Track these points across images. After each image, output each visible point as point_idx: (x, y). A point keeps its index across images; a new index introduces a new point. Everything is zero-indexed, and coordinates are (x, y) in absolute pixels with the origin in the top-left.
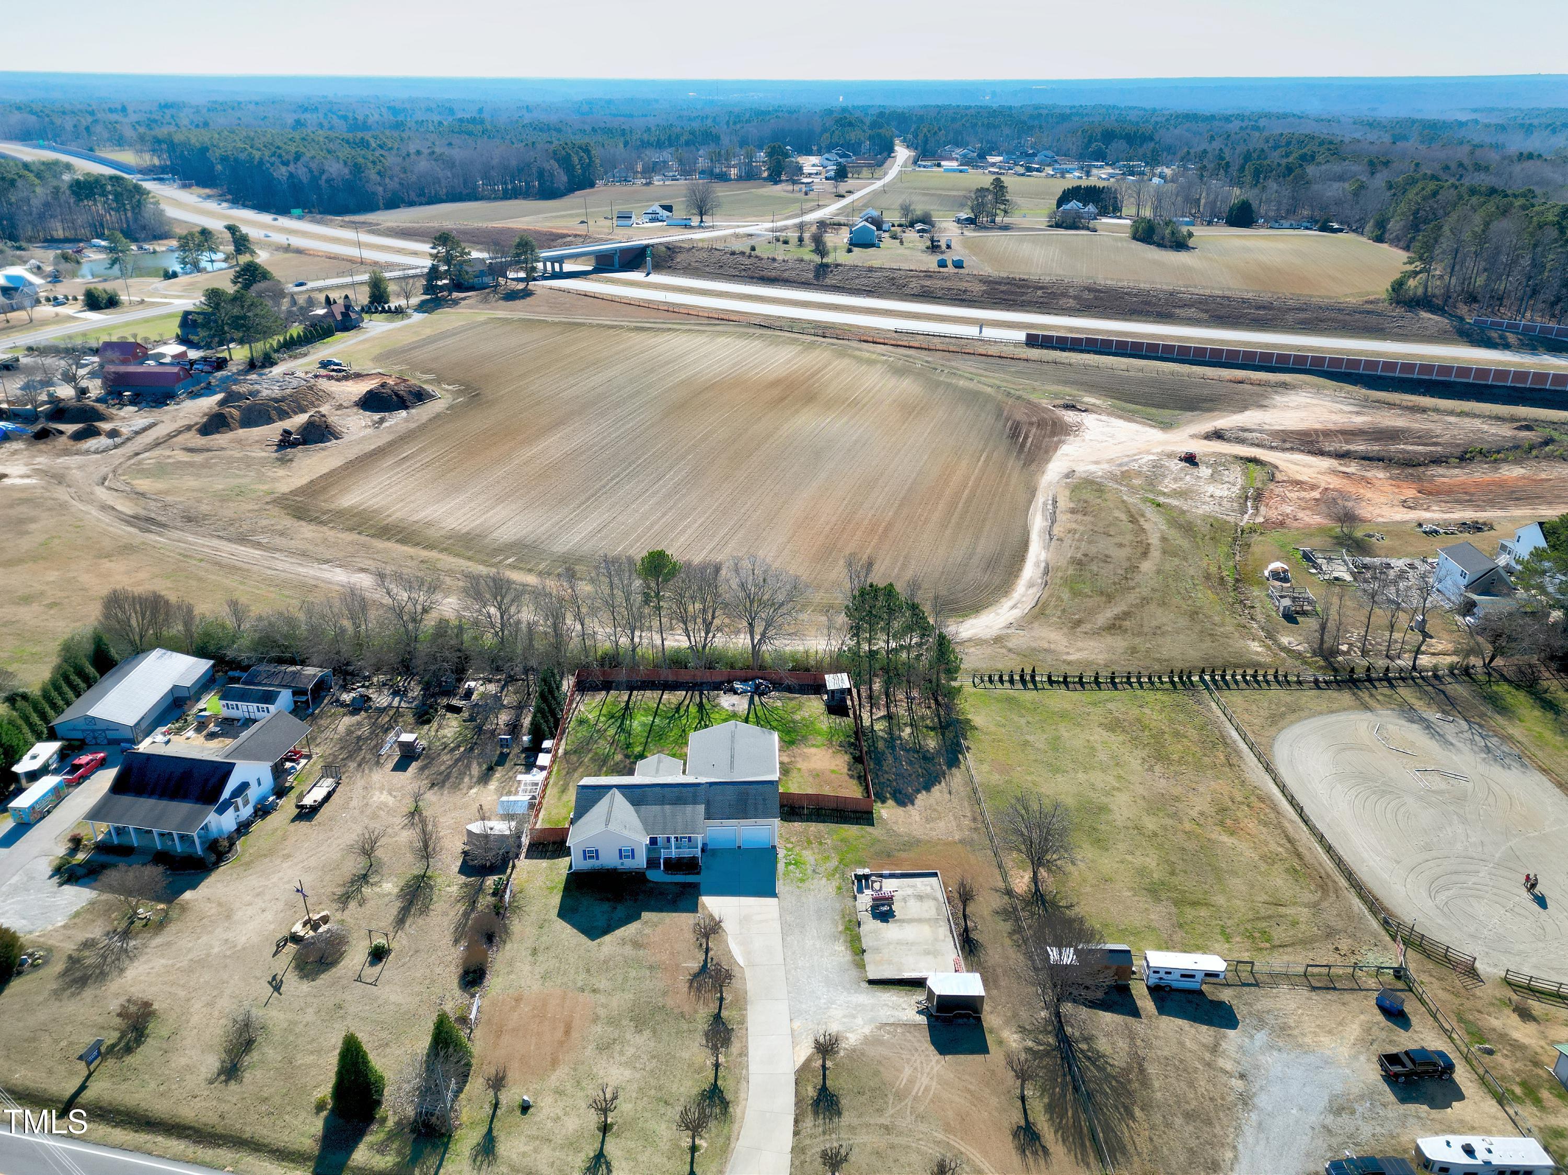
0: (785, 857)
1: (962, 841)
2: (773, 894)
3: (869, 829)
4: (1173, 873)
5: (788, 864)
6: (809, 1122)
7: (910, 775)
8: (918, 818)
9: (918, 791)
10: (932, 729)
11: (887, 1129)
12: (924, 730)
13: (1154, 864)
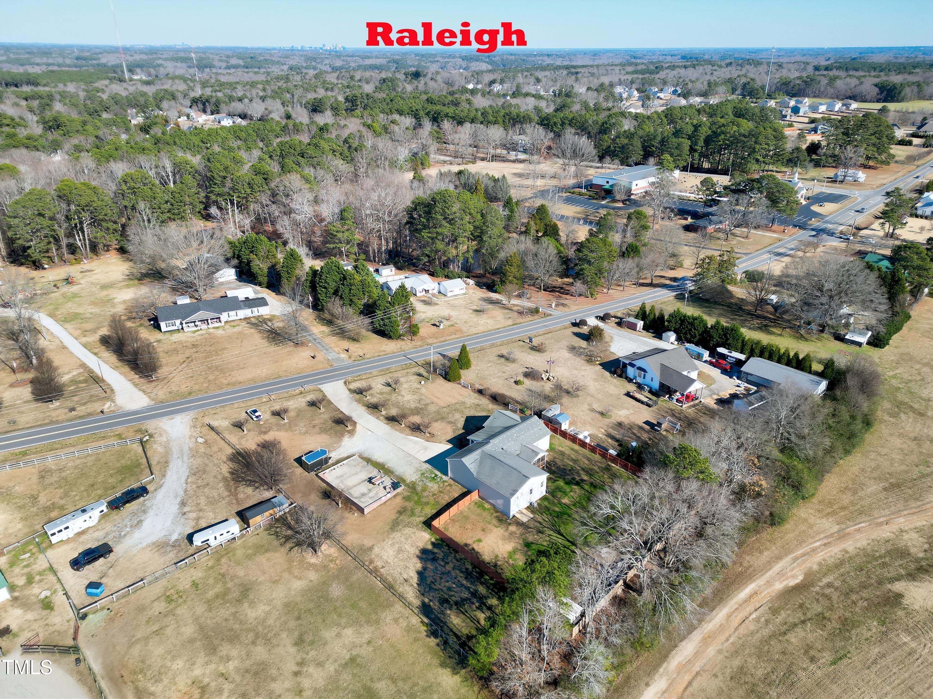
0: (441, 478)
1: (371, 549)
2: (426, 462)
3: (423, 519)
4: (234, 614)
5: (436, 476)
6: (340, 416)
7: (441, 578)
8: (406, 546)
9: (425, 569)
10: (470, 637)
11: (314, 426)
12: (474, 632)
13: (249, 613)
